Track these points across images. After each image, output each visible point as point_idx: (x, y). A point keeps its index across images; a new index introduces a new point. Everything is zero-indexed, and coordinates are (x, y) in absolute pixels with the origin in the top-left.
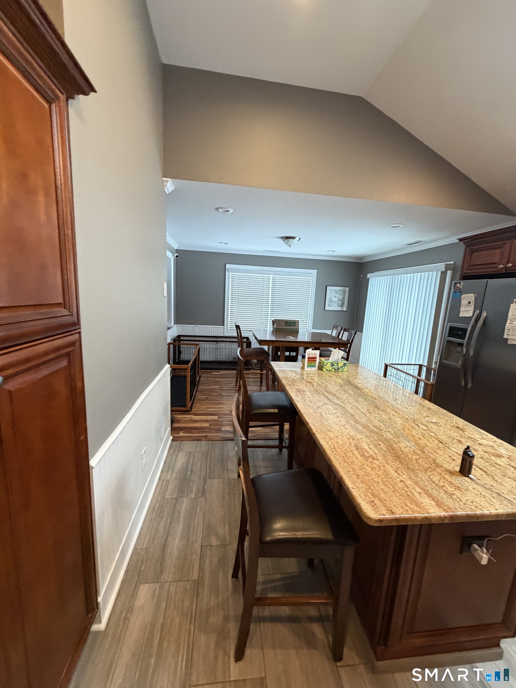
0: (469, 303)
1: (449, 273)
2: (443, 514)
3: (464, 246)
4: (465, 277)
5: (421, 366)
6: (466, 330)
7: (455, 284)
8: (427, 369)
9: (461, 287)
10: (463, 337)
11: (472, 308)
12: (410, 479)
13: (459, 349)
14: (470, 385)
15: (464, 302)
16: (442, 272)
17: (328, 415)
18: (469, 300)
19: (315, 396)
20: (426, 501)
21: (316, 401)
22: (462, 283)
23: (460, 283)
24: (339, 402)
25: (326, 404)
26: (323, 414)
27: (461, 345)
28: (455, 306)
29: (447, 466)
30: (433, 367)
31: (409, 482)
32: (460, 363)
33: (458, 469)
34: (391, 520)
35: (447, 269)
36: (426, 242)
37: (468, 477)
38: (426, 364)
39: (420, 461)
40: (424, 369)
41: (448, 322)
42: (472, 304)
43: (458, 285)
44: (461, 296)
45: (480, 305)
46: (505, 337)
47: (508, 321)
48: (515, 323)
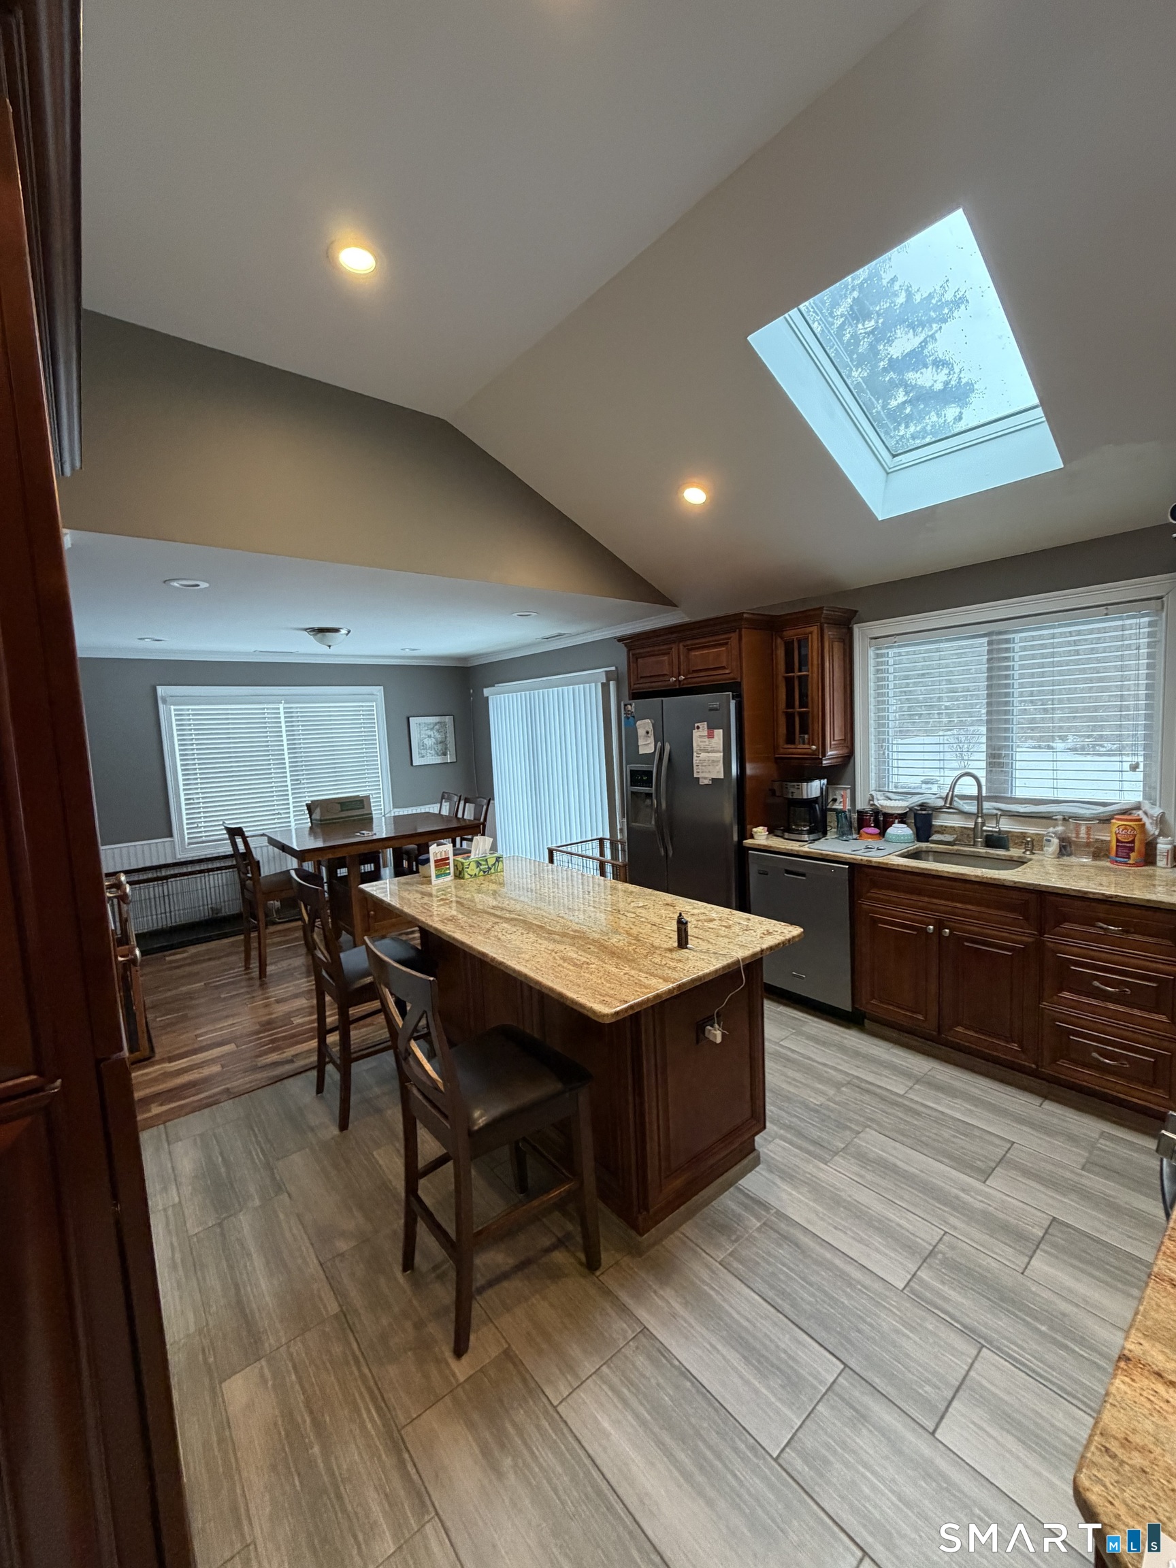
0: (648, 733)
1: (612, 684)
2: (671, 986)
3: (625, 649)
4: (635, 696)
5: (601, 840)
6: (651, 772)
7: (625, 705)
8: (612, 843)
9: (633, 710)
10: (649, 783)
11: (651, 740)
12: (633, 968)
13: (648, 802)
14: (670, 853)
15: (641, 732)
16: (602, 684)
17: (508, 936)
18: (647, 729)
19: (474, 917)
20: (653, 981)
21: (479, 923)
22: (633, 705)
23: (631, 705)
24: (513, 916)
25: (495, 923)
26: (500, 935)
27: (649, 795)
28: (630, 740)
29: (665, 946)
30: (619, 838)
31: (633, 972)
32: (653, 822)
33: (676, 944)
34: (626, 1010)
35: (608, 680)
36: (571, 635)
37: (687, 948)
38: (608, 837)
39: (638, 950)
40: (607, 844)
41: (627, 764)
42: (651, 733)
43: (629, 707)
44: (635, 723)
45: (660, 737)
46: (695, 776)
47: (695, 754)
48: (703, 755)
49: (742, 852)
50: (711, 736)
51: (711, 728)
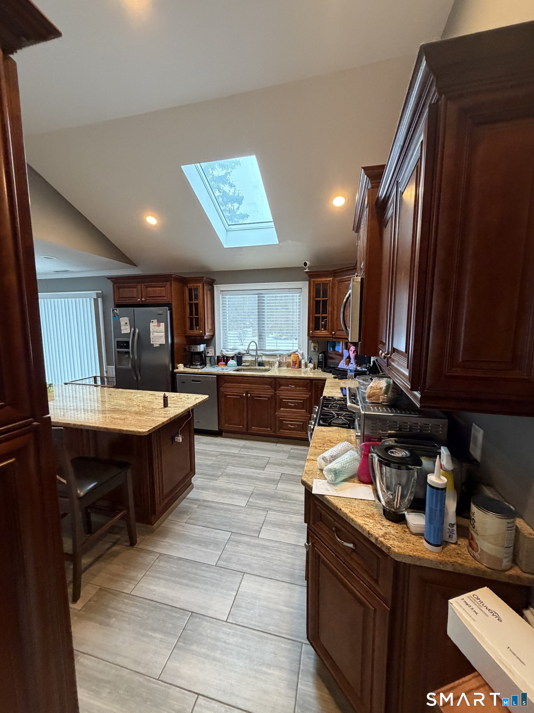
0: (126, 323)
1: (100, 300)
3: (112, 283)
4: (118, 306)
5: (95, 378)
6: (128, 342)
7: (113, 310)
8: (101, 378)
9: (118, 313)
10: (127, 347)
11: (128, 327)
13: (127, 356)
14: (139, 378)
15: (122, 323)
16: (94, 299)
22: (118, 310)
23: (116, 310)
27: (128, 353)
28: (118, 326)
30: (105, 376)
32: (130, 365)
35: (98, 297)
36: (73, 272)
37: (168, 407)
38: (99, 375)
40: (99, 379)
41: (114, 338)
42: (128, 324)
43: (116, 311)
44: (119, 319)
45: (133, 325)
46: (152, 343)
47: (151, 333)
48: (155, 334)
49: (173, 375)
50: (159, 326)
51: (159, 322)
